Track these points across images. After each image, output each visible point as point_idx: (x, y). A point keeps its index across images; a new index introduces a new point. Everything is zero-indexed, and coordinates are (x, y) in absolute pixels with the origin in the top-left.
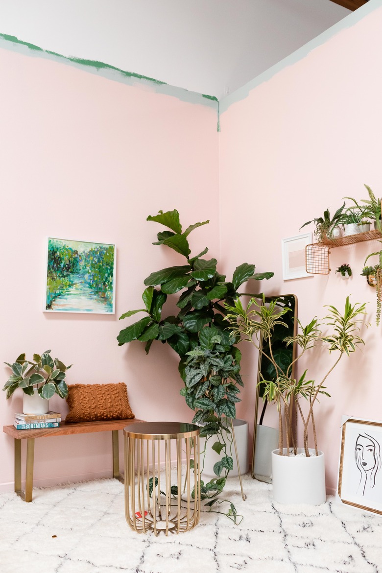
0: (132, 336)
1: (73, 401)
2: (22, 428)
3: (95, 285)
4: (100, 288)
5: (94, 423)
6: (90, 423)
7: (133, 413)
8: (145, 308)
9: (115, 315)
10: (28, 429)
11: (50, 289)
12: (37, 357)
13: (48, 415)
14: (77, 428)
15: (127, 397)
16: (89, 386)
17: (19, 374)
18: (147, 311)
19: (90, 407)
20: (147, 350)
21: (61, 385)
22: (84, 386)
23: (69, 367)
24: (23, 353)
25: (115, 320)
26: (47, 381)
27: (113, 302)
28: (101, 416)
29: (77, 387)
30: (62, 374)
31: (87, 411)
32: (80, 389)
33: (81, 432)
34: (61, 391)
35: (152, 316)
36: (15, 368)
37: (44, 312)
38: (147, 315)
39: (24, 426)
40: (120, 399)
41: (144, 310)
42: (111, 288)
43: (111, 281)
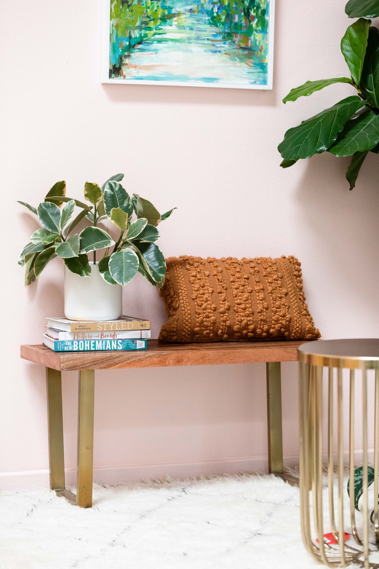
0: (316, 144)
1: (176, 293)
2: (66, 349)
3: (223, 18)
4: (236, 24)
5: (224, 345)
6: (216, 345)
7: (316, 326)
8: (348, 75)
9: (272, 93)
10: (78, 351)
11: (117, 27)
12: (92, 190)
13: (122, 322)
14: (188, 353)
15: (301, 289)
16: (211, 261)
17: (54, 228)
18: (353, 83)
19: (215, 310)
20: (351, 178)
21: (150, 254)
22: (200, 261)
23: (167, 215)
24: (61, 180)
25: (273, 103)
26: (117, 245)
27: (269, 60)
28: (240, 331)
29: (185, 262)
30: (151, 230)
31: (208, 317)
32: (192, 268)
33: (197, 362)
34: (151, 269)
35: (364, 95)
36: (44, 215)
37: (104, 85)
38: (351, 91)
39: (69, 344)
40: (286, 294)
41: (344, 80)
42: (264, 24)
43: (263, 6)
